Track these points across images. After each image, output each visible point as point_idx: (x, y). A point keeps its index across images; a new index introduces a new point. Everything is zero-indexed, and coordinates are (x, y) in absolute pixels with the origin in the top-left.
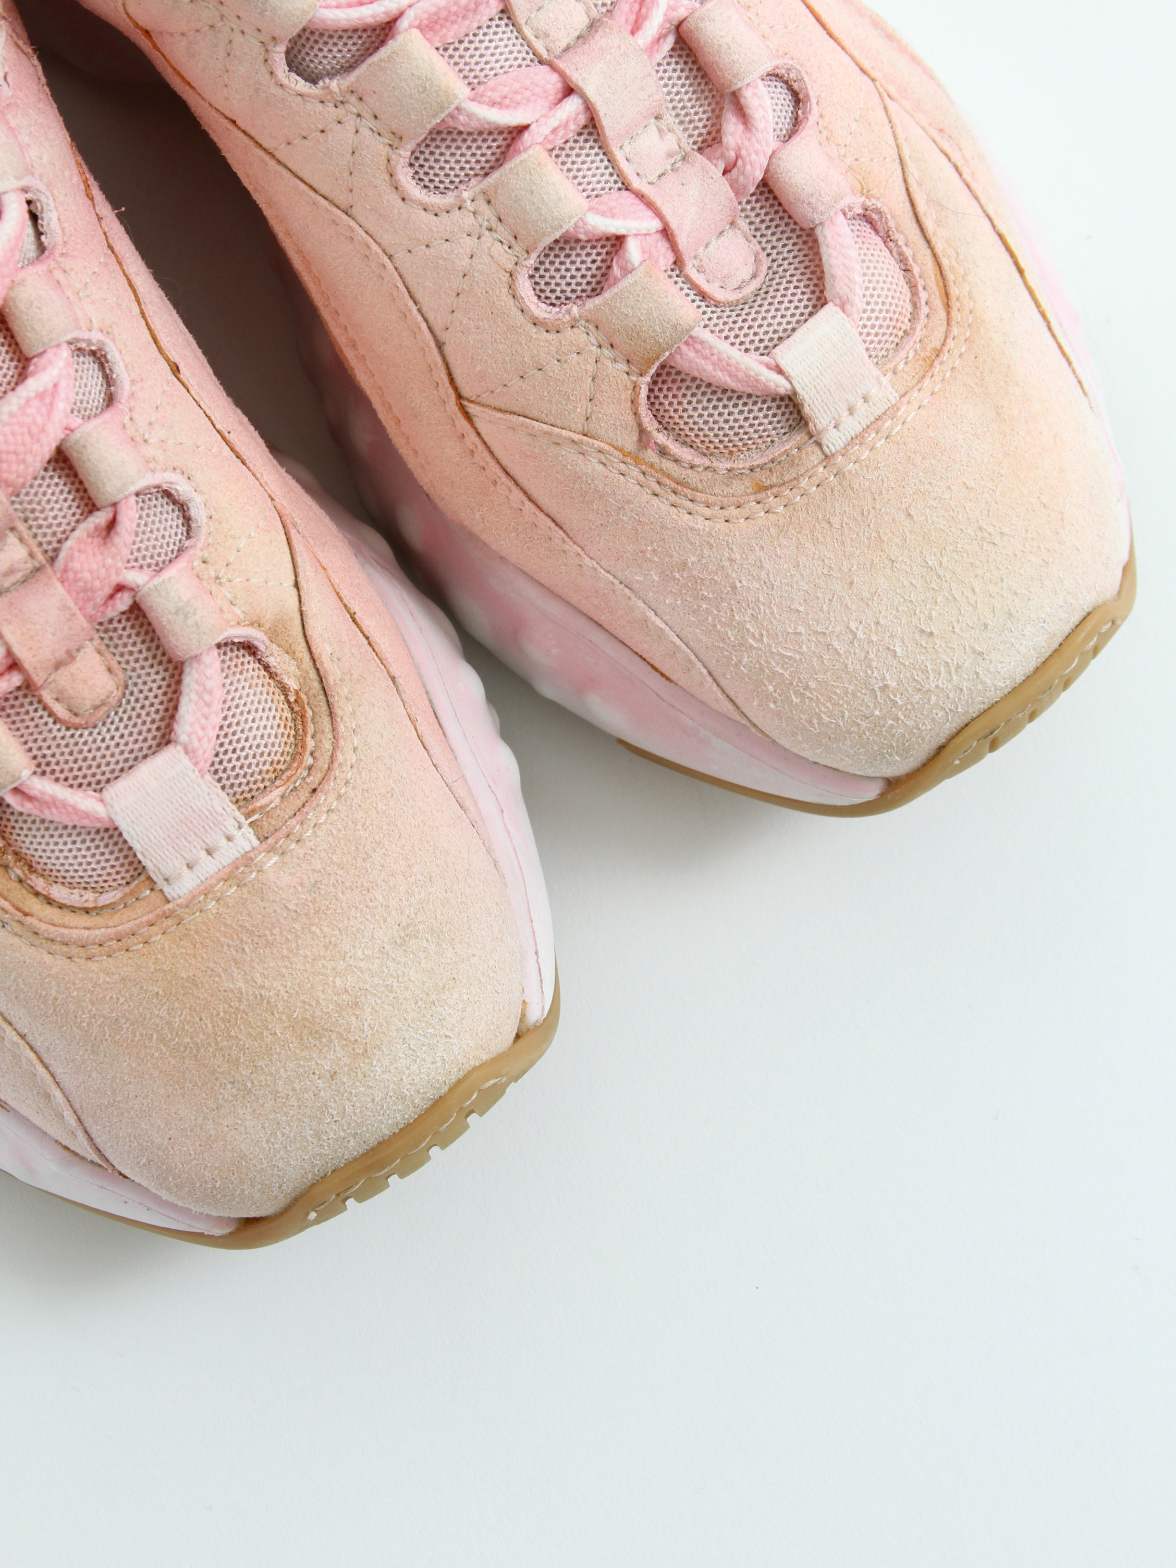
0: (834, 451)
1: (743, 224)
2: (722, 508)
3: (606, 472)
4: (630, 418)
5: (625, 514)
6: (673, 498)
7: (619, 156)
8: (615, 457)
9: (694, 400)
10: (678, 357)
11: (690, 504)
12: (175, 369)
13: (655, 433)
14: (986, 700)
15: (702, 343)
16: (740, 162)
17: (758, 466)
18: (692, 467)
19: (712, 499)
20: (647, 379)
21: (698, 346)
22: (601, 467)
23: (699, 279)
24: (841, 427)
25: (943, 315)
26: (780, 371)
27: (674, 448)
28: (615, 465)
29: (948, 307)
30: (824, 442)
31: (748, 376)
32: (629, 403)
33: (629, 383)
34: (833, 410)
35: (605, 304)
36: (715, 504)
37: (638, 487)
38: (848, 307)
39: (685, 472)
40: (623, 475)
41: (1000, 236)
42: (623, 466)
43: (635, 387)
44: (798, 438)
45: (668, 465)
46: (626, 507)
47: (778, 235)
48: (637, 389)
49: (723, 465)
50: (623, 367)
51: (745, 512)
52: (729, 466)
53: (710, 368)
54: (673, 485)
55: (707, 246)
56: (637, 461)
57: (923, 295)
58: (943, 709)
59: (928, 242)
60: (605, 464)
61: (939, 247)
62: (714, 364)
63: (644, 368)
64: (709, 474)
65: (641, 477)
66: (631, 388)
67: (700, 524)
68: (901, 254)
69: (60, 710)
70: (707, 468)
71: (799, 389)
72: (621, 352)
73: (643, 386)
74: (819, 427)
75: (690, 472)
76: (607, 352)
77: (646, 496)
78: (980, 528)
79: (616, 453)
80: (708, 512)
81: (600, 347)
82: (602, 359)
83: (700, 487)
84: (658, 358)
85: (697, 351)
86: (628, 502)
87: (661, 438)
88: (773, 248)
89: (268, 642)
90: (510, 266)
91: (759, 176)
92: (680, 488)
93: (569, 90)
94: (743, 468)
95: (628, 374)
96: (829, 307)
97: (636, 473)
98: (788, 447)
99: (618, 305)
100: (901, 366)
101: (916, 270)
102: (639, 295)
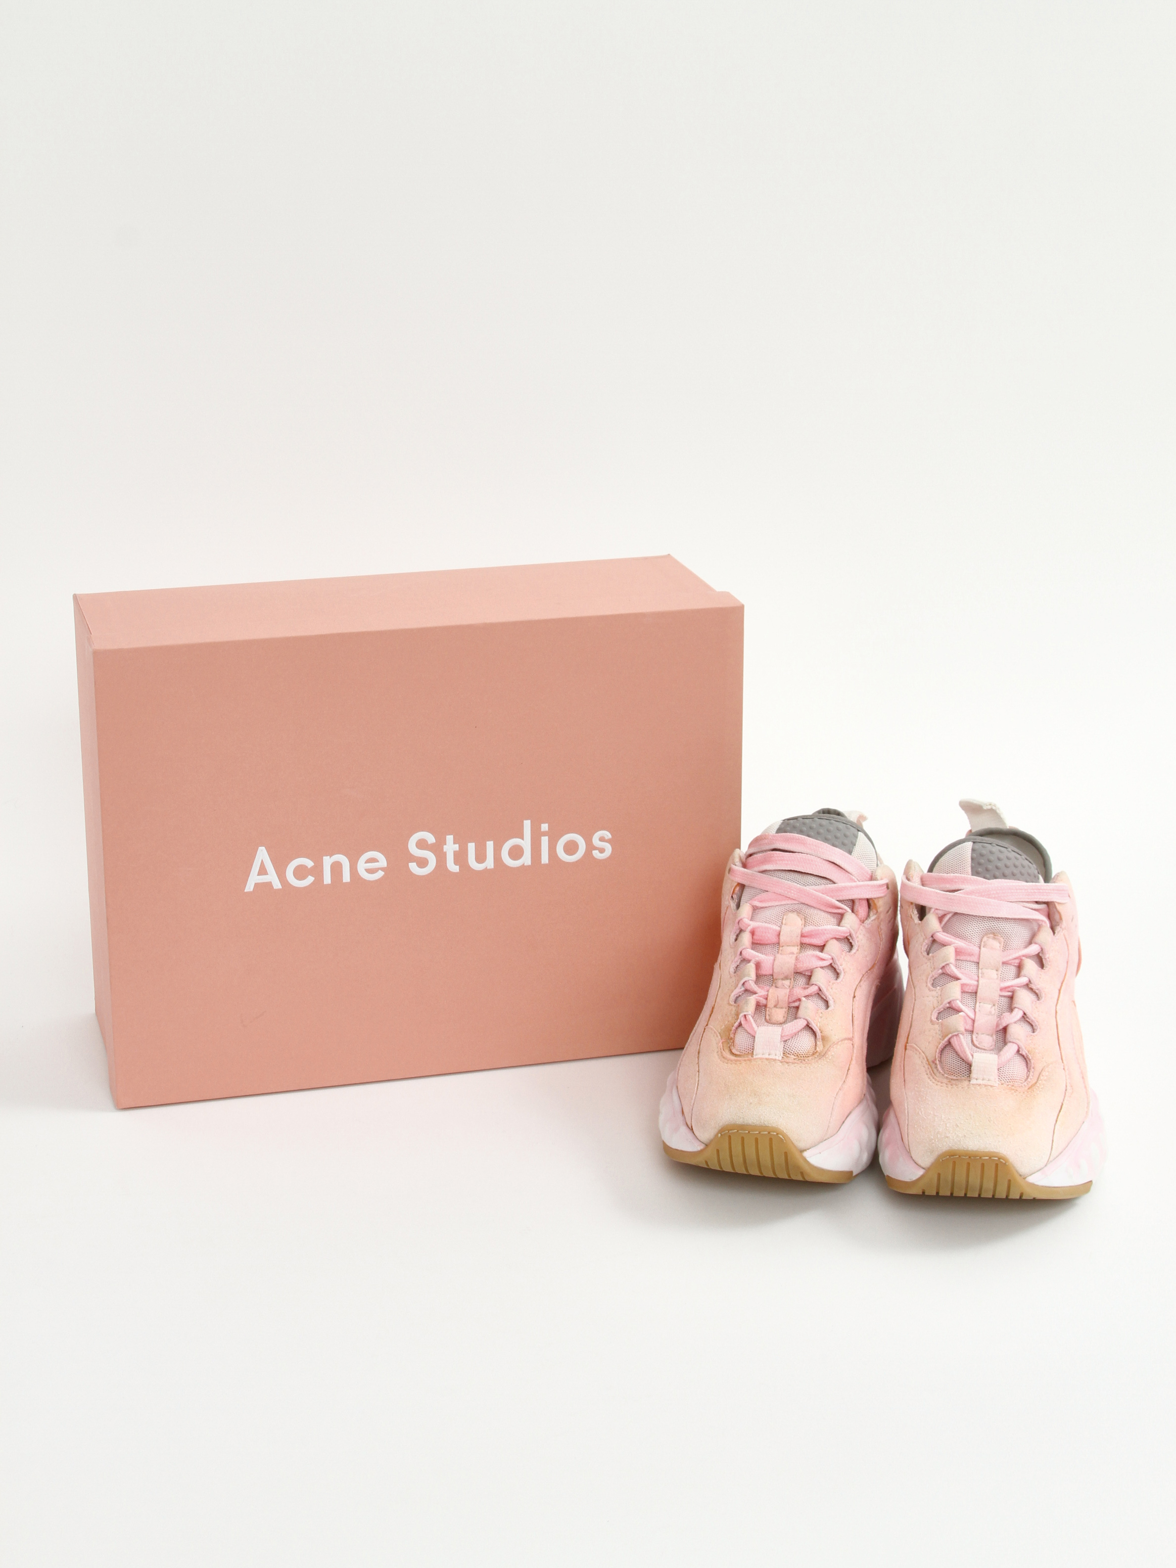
0: (972, 1086)
1: (994, 1037)
2: (940, 1085)
4: (934, 1052)
7: (978, 1003)
9: (950, 1054)
10: (954, 1042)
12: (854, 997)
13: (937, 1059)
15: (963, 1045)
16: (1003, 1020)
17: (953, 1078)
20: (944, 1044)
22: (921, 1062)
23: (974, 1039)
24: (977, 1080)
25: (1028, 1088)
26: (972, 1056)
27: (939, 1067)
28: (925, 1065)
29: (1031, 1090)
30: (972, 1081)
31: (965, 1053)
32: (937, 1050)
33: (940, 1044)
34: (979, 1075)
36: (936, 1081)
37: (925, 1072)
38: (1000, 1058)
39: (937, 1072)
40: (924, 1067)
41: (1062, 1104)
44: (966, 1077)
45: (935, 1069)
47: (999, 1037)
48: (940, 1046)
49: (946, 1073)
50: (942, 1039)
51: (942, 1088)
54: (934, 1075)
55: (981, 1027)
56: (929, 1064)
59: (1039, 1079)
61: (1042, 1081)
63: (945, 1041)
64: (942, 1076)
67: (931, 1083)
68: (1029, 1075)
69: (767, 1017)
70: (942, 1074)
71: (974, 1064)
72: (943, 1035)
73: (942, 1046)
74: (973, 1076)
75: (939, 1073)
76: (941, 1034)
77: (927, 1077)
79: (926, 1060)
81: (940, 1032)
82: (939, 1036)
83: (938, 1077)
84: (947, 1036)
86: (921, 1074)
88: (997, 1039)
89: (820, 1038)
90: (935, 1006)
91: (1004, 1025)
92: (934, 1077)
93: (978, 981)
94: (949, 1077)
95: (941, 1041)
97: (927, 1068)
98: (962, 1074)
101: (1029, 1080)
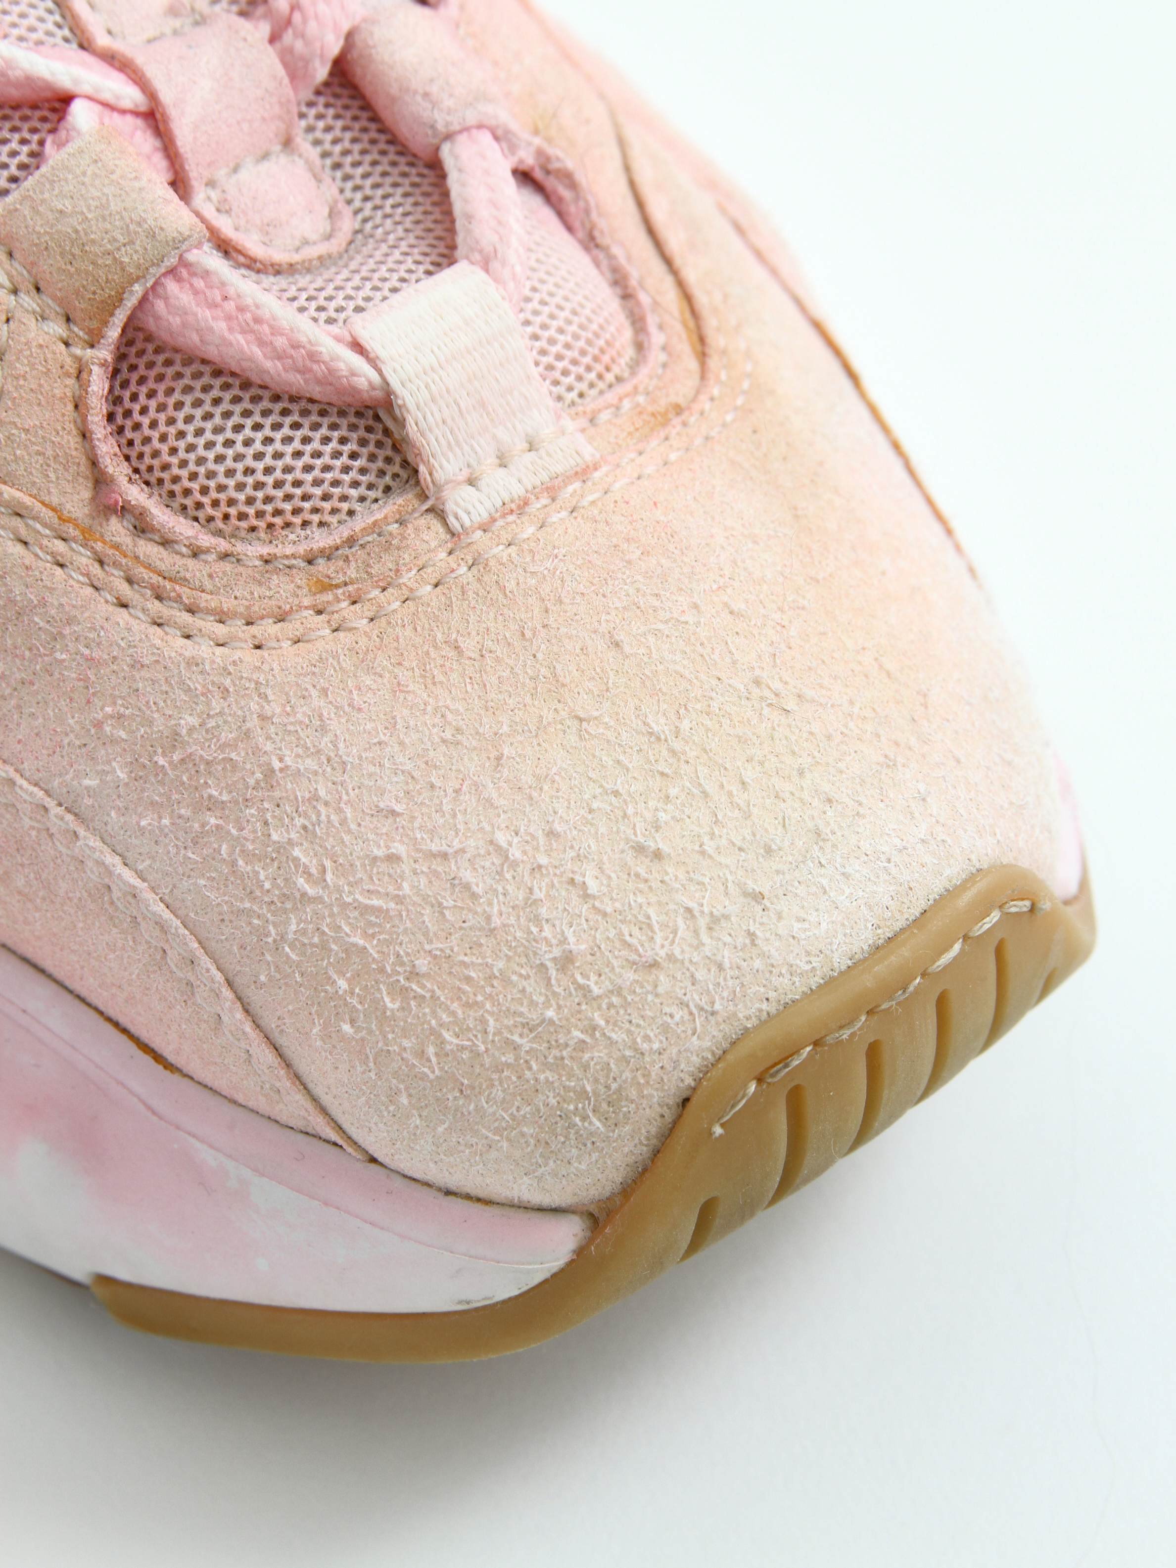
0: (467, 523)
1: (303, 143)
2: (249, 623)
3: (29, 559)
4: (72, 441)
5: (65, 649)
6: (155, 606)
8: (45, 525)
9: (198, 413)
10: (160, 306)
11: (186, 617)
13: (123, 481)
14: (772, 995)
15: (206, 274)
16: (297, 17)
17: (322, 551)
18: (195, 555)
19: (228, 604)
20: (105, 353)
21: (199, 283)
22: (19, 548)
23: (220, 220)
24: (482, 484)
25: (693, 364)
26: (357, 347)
27: (161, 516)
28: (45, 542)
29: (702, 356)
30: (450, 507)
31: (296, 346)
32: (70, 407)
33: (69, 361)
34: (466, 448)
35: (25, 198)
36: (235, 615)
37: (90, 590)
38: (495, 265)
39: (180, 562)
40: (62, 566)
41: (818, 327)
42: (60, 546)
43: (81, 372)
44: (400, 501)
45: (147, 549)
46: (67, 631)
47: (376, 178)
48: (84, 375)
49: (254, 550)
50: (57, 328)
51: (292, 628)
52: (265, 550)
53: (221, 326)
54: (156, 579)
55: (236, 170)
56: (87, 535)
57: (657, 338)
58: (683, 1004)
59: (668, 261)
60: (26, 543)
61: (691, 275)
62: (229, 318)
63: (94, 324)
64: (227, 567)
65: (96, 569)
66: (73, 371)
68: (615, 269)
70: (225, 556)
71: (395, 383)
72: (54, 298)
73: (96, 369)
74: (439, 476)
75: (191, 563)
76: (28, 301)
77: (102, 607)
78: (757, 682)
79: (47, 513)
80: (221, 630)
81: (15, 291)
82: (18, 314)
83: (208, 585)
84: (120, 300)
85: (196, 292)
86: (70, 621)
87: (136, 494)
88: (366, 199)
91: (334, 48)
92: (168, 585)
94: (294, 556)
95: (67, 344)
96: (461, 267)
97: (84, 560)
98: (379, 516)
99: (46, 195)
100: (605, 416)
102: (84, 174)
